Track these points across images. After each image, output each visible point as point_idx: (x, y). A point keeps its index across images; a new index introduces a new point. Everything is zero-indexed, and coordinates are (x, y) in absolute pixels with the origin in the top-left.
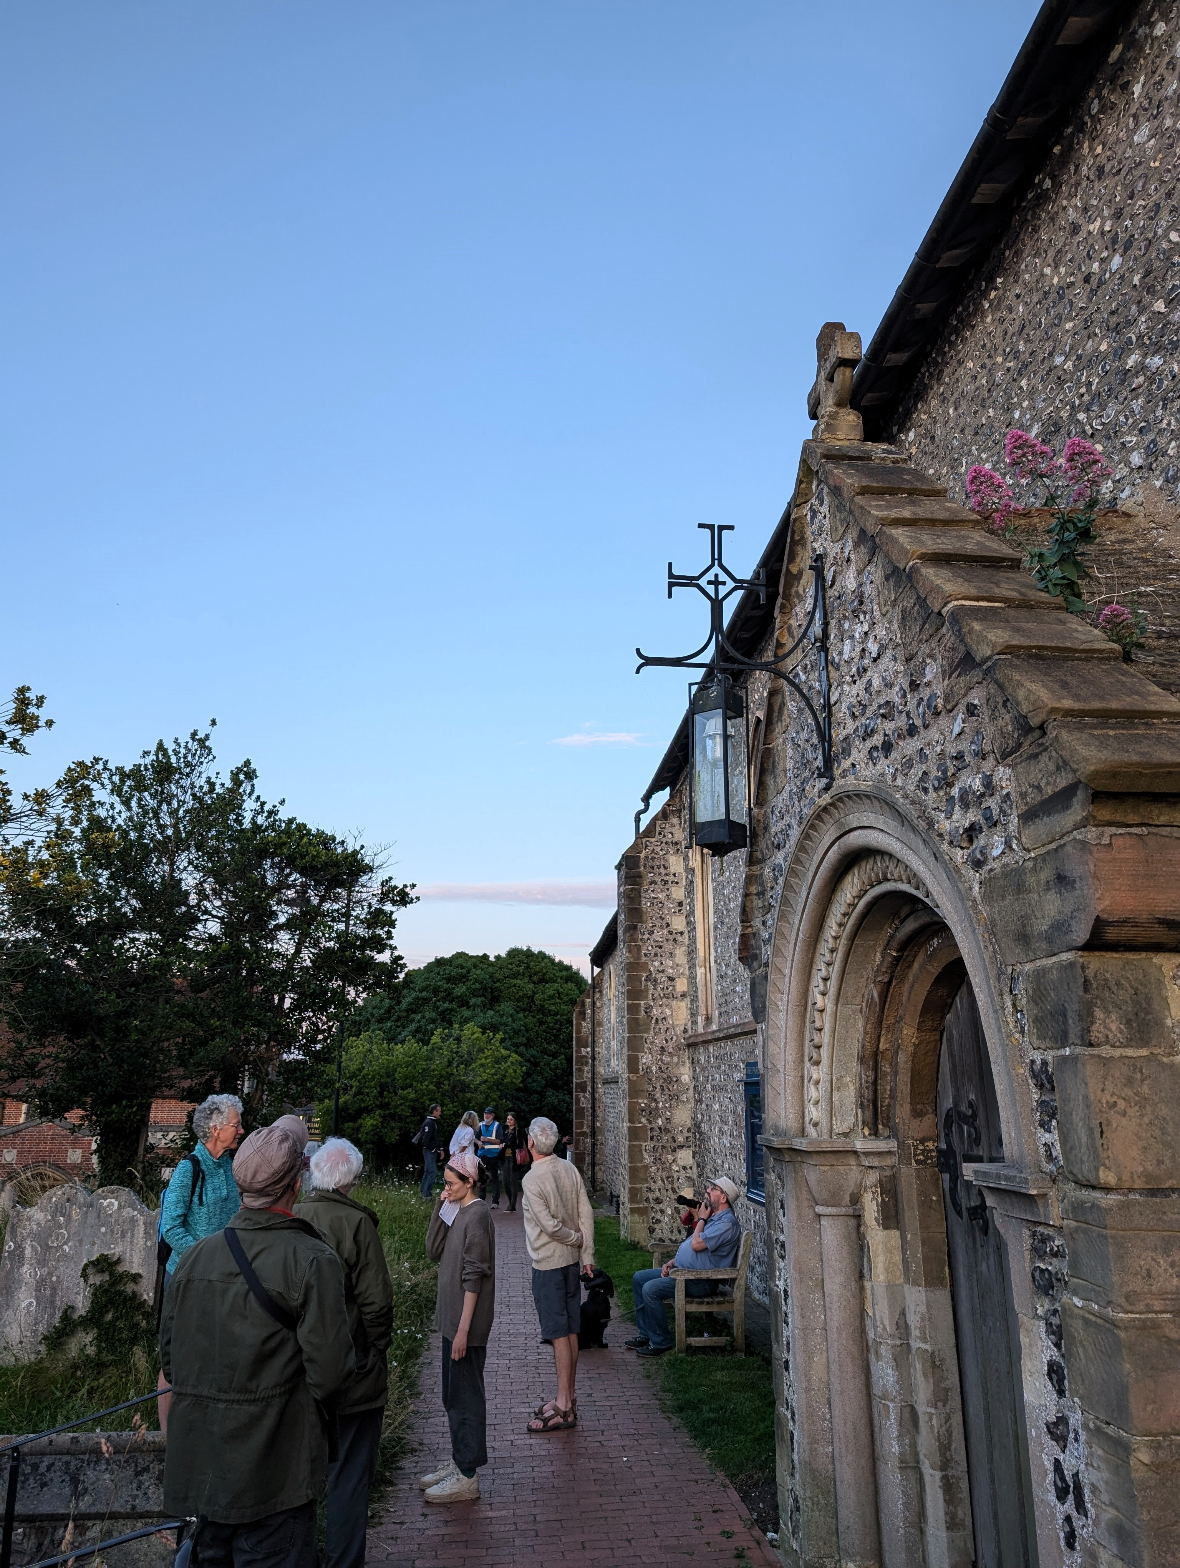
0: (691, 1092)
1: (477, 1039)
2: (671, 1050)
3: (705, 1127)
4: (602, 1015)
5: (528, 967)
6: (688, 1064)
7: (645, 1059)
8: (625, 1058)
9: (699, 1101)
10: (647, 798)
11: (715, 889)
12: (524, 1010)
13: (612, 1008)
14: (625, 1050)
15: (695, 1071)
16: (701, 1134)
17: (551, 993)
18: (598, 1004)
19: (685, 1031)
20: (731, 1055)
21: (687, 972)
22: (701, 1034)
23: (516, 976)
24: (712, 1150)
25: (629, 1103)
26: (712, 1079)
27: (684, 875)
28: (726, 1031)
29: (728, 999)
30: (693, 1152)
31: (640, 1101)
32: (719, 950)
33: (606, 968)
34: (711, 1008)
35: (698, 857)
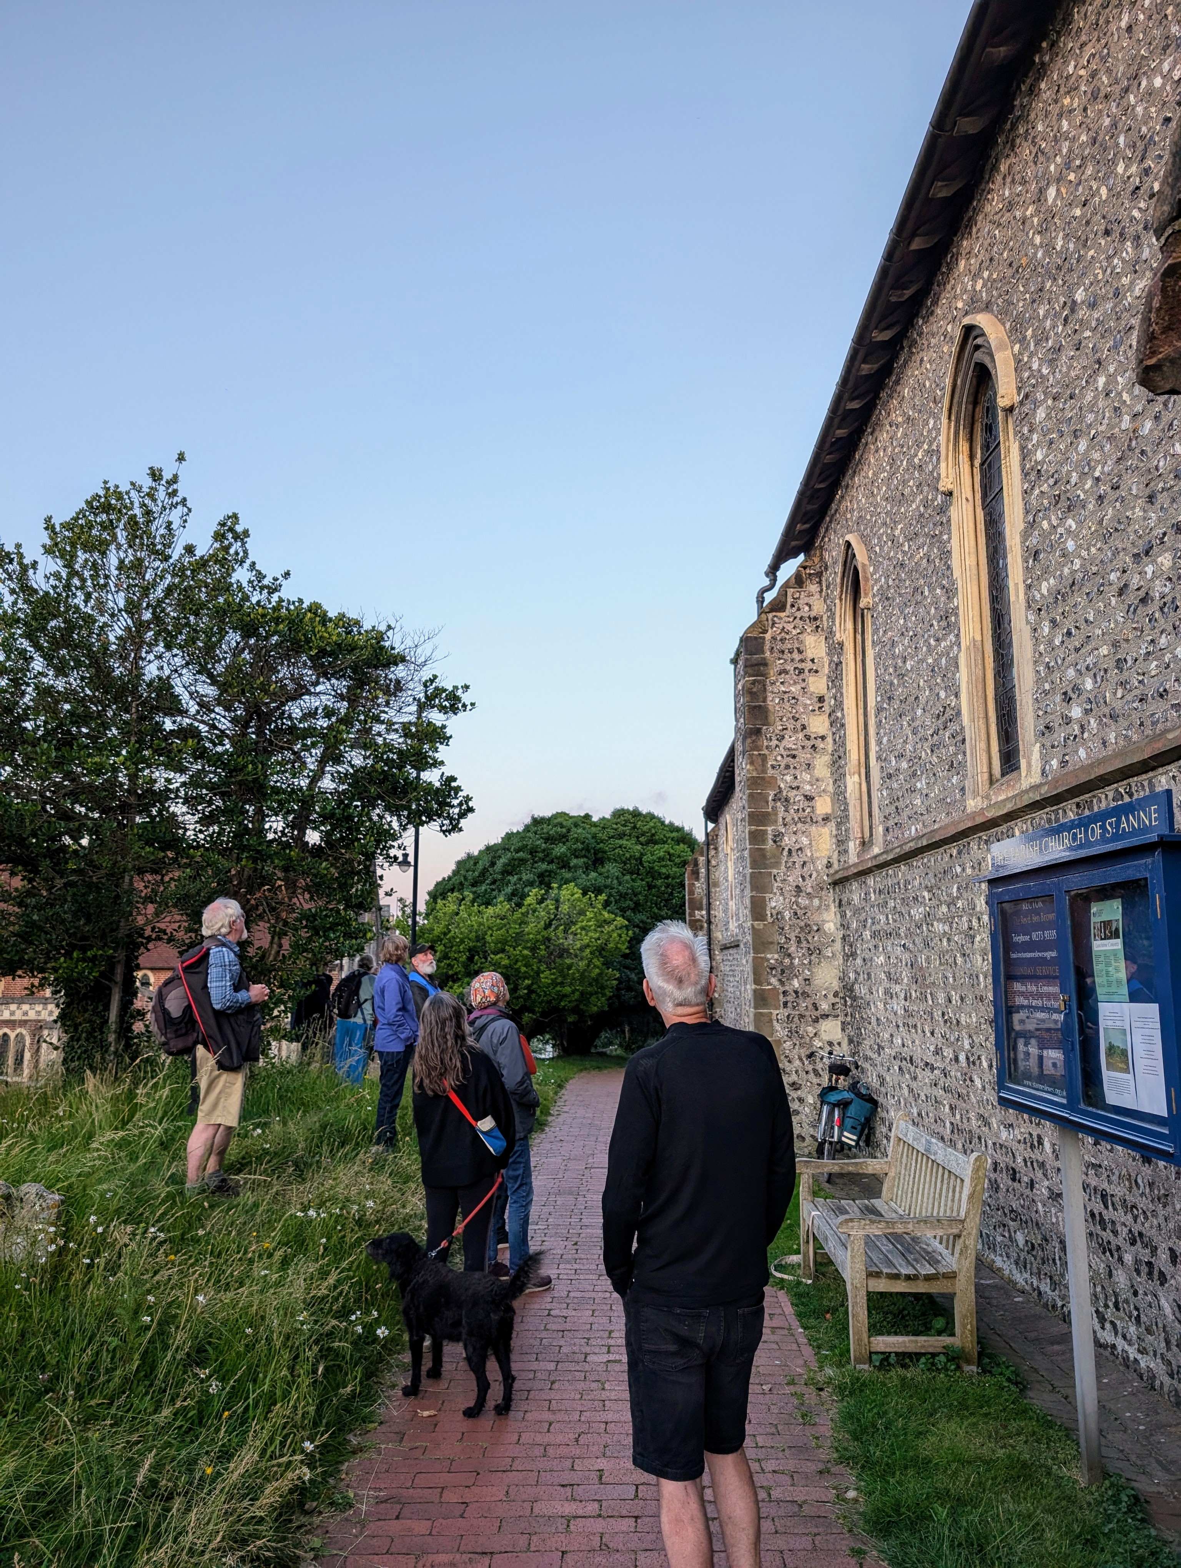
0: (838, 945)
1: (579, 900)
2: (809, 890)
3: (861, 990)
4: (718, 875)
5: (634, 827)
6: (833, 908)
7: (775, 902)
8: (747, 901)
9: (850, 956)
10: (773, 569)
11: (878, 656)
12: (632, 873)
13: (729, 864)
14: (748, 893)
15: (843, 915)
16: (854, 999)
17: (662, 854)
18: (713, 863)
19: (829, 865)
20: (907, 883)
21: (831, 789)
22: (854, 865)
23: (621, 836)
24: (873, 1020)
25: (754, 958)
26: (873, 923)
27: (826, 660)
28: (898, 850)
29: (901, 804)
30: (843, 1023)
31: (769, 956)
32: (885, 740)
33: (722, 820)
34: (871, 827)
35: (850, 625)
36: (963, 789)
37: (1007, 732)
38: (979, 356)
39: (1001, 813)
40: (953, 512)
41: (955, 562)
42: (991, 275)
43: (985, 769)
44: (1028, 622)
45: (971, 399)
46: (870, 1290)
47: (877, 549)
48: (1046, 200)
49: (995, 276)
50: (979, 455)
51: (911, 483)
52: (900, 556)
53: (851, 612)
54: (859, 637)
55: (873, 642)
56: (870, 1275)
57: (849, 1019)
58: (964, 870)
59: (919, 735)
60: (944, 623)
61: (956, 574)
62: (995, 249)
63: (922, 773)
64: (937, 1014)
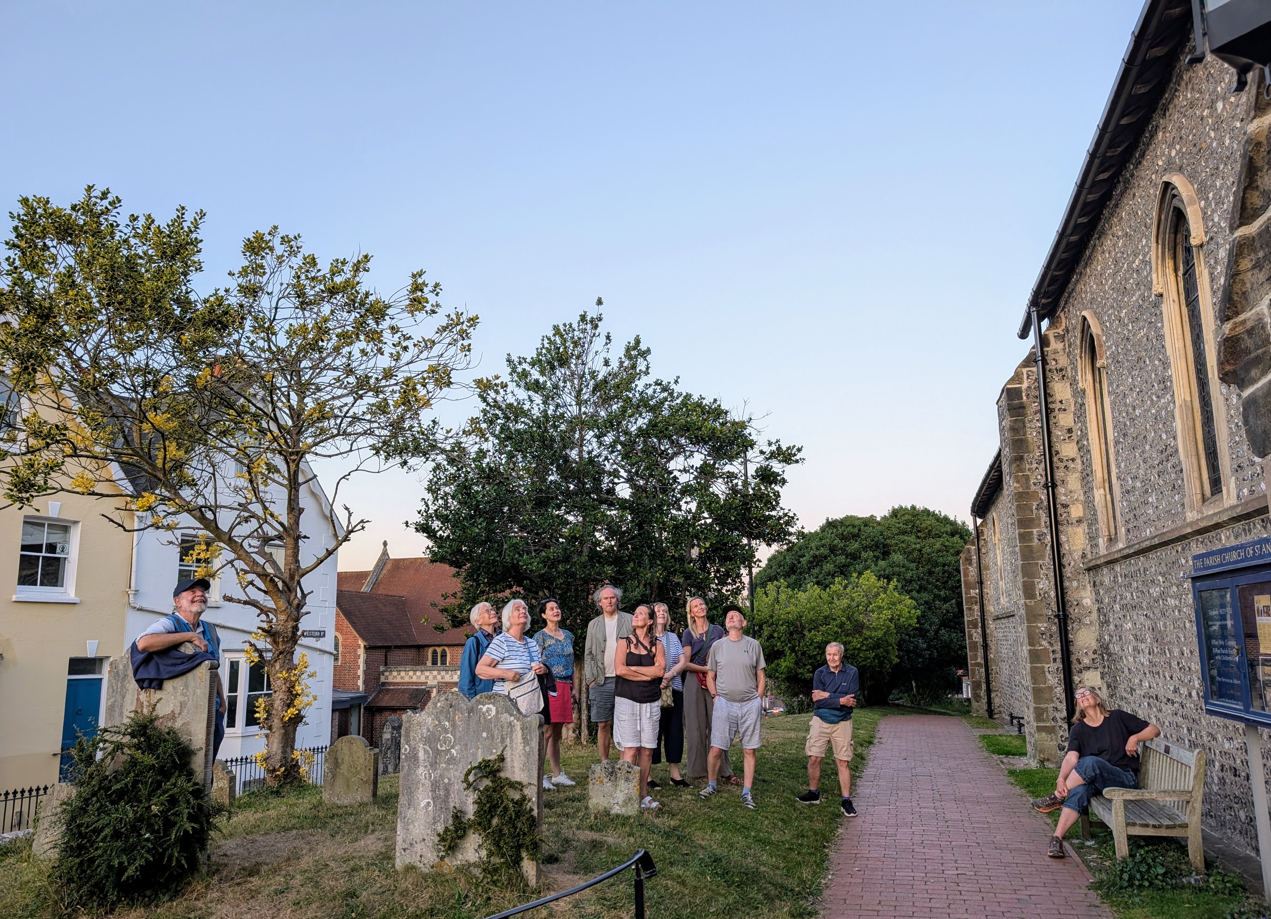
0: (1095, 615)
2: (1069, 575)
3: (1115, 648)
4: (988, 560)
5: (914, 524)
6: (1089, 588)
7: (1042, 585)
8: (1020, 585)
9: (1105, 623)
11: (1113, 403)
12: (915, 562)
13: (998, 551)
14: (1020, 578)
15: (1097, 593)
16: (1110, 655)
17: (938, 546)
18: (983, 551)
19: (1084, 556)
20: (1145, 570)
21: (1082, 498)
22: (1104, 556)
23: (904, 533)
24: (1126, 670)
25: (1028, 627)
26: (1121, 599)
27: (1072, 401)
28: (1137, 546)
29: (1138, 512)
30: (1102, 673)
31: (1039, 625)
32: (1123, 465)
33: (989, 517)
34: (1115, 527)
35: (1089, 377)
36: (1183, 505)
37: (1213, 465)
38: (1175, 202)
39: (1210, 524)
40: (1164, 307)
41: (1168, 345)
42: (1181, 148)
43: (1198, 491)
44: (1222, 394)
45: (1172, 230)
46: (1130, 833)
47: (1108, 324)
48: (1216, 109)
49: (1184, 150)
50: (1181, 268)
51: (1131, 281)
52: (1126, 332)
53: (1090, 367)
54: (1097, 385)
55: (1109, 392)
56: (1128, 824)
57: (1106, 670)
58: (1187, 561)
59: (1149, 464)
60: (1162, 386)
61: (1169, 352)
62: (1183, 132)
63: (1152, 491)
64: (1174, 664)
